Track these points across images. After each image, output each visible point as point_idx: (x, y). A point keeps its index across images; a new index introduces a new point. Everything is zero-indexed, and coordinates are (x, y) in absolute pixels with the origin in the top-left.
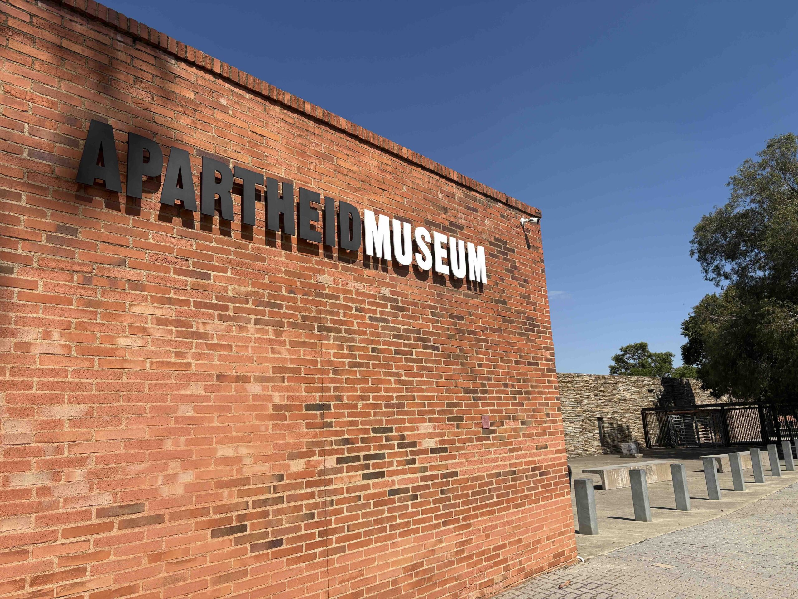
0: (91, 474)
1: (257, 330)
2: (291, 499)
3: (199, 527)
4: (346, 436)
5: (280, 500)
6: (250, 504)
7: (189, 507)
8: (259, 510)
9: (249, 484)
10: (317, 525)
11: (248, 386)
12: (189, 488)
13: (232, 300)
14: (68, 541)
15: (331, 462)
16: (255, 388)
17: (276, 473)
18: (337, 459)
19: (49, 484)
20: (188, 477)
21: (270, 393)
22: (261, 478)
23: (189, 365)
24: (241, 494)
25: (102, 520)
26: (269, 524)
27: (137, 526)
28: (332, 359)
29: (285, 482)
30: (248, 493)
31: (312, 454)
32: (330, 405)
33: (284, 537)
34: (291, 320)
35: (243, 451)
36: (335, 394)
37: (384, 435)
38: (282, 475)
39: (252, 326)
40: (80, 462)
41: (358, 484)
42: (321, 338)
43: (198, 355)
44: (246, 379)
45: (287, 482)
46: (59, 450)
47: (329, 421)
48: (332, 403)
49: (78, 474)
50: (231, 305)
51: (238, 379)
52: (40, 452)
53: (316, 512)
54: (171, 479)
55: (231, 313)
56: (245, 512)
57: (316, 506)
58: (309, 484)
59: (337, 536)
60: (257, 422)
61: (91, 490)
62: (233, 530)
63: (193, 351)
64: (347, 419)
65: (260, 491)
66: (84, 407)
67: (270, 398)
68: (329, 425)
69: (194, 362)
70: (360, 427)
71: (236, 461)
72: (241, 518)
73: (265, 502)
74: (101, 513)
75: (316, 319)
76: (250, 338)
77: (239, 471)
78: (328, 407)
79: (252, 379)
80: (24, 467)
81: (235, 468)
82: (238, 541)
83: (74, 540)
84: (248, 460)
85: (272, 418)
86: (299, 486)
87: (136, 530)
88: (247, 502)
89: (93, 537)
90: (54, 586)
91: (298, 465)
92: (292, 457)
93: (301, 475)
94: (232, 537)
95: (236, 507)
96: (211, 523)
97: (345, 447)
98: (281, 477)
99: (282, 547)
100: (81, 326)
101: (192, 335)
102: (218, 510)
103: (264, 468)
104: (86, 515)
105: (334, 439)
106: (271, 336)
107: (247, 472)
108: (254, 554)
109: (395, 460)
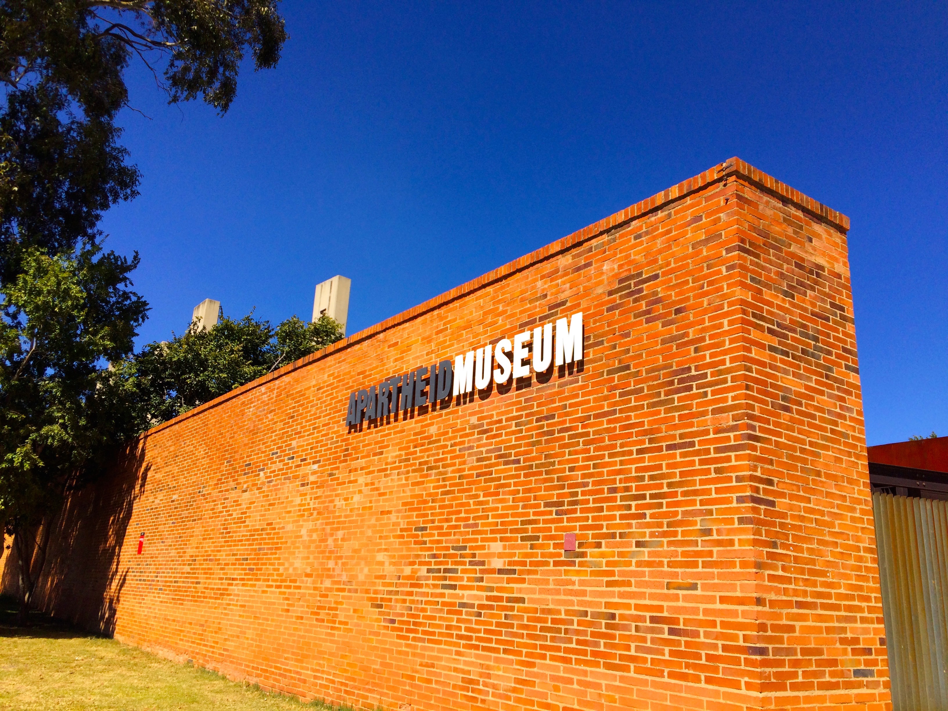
0: (343, 564)
1: (398, 480)
2: (402, 593)
3: (368, 599)
4: (435, 552)
5: (398, 593)
6: (385, 592)
7: (365, 587)
8: (388, 596)
9: (386, 579)
10: (413, 616)
11: (391, 516)
12: (366, 576)
13: (390, 463)
14: (336, 593)
15: (424, 571)
16: (394, 518)
17: (398, 574)
19: (334, 567)
20: (366, 570)
21: (400, 520)
22: (391, 577)
23: (372, 507)
24: (383, 585)
26: (391, 607)
28: (432, 491)
30: (385, 585)
31: (415, 563)
33: (397, 619)
34: (414, 468)
36: (431, 518)
37: (460, 552)
38: (400, 576)
39: (396, 477)
40: (341, 558)
41: (438, 591)
43: (376, 501)
44: (391, 512)
45: (401, 581)
46: (337, 552)
47: (425, 539)
48: (428, 526)
49: (340, 563)
50: (389, 467)
51: (388, 512)
52: (334, 552)
53: (413, 606)
54: (361, 571)
55: (389, 472)
56: (383, 596)
57: (414, 602)
58: (411, 585)
59: (422, 628)
60: (393, 540)
61: (342, 571)
62: (378, 606)
63: (375, 498)
64: (436, 538)
65: (390, 585)
66: (344, 532)
67: (399, 524)
68: (426, 543)
69: (374, 505)
70: (444, 544)
71: (383, 564)
72: (381, 599)
73: (391, 592)
74: (344, 583)
75: (425, 463)
76: (395, 485)
77: (383, 570)
78: (426, 529)
79: (393, 512)
80: (331, 558)
81: (382, 568)
82: (379, 613)
84: (387, 564)
85: (399, 537)
86: (407, 585)
87: (351, 594)
88: (384, 590)
89: (341, 594)
90: (332, 612)
91: (407, 571)
92: (405, 564)
93: (407, 577)
94: (377, 610)
95: (380, 592)
96: (371, 599)
97: (433, 560)
98: (399, 578)
99: (395, 625)
101: (375, 489)
102: (374, 592)
103: (393, 570)
104: (340, 583)
105: (427, 553)
106: (403, 482)
107: (386, 571)
108: (384, 624)
109: (466, 576)
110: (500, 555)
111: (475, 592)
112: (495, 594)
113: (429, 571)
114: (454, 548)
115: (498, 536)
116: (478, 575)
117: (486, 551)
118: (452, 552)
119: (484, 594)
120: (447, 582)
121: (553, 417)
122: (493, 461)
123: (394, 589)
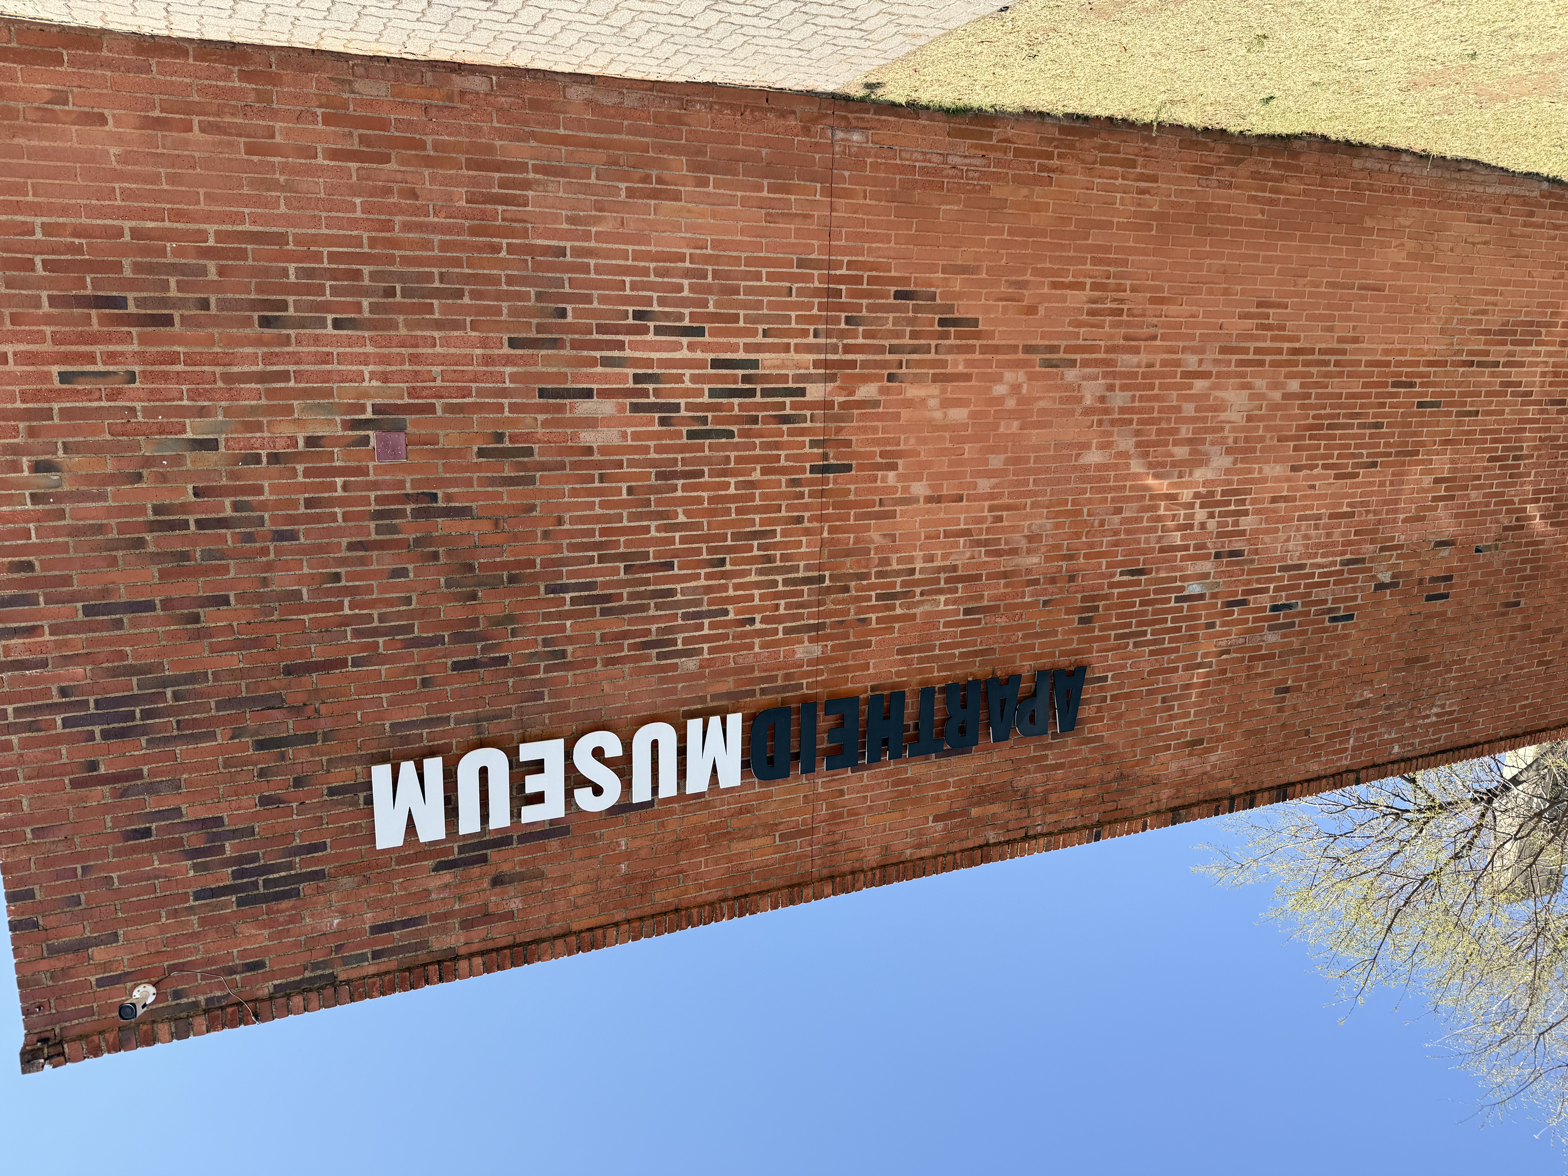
0: (1080, 400)
1: (911, 560)
2: (880, 349)
3: (990, 335)
4: (785, 427)
5: (893, 350)
6: (933, 350)
7: (1000, 357)
8: (922, 342)
9: (933, 374)
10: (842, 307)
11: (928, 493)
12: (998, 379)
13: (941, 591)
14: (1097, 342)
15: (815, 392)
16: (919, 489)
17: (897, 384)
18: (804, 395)
19: (1108, 394)
20: (1000, 390)
21: (899, 485)
22: (918, 379)
23: (991, 509)
24: (944, 364)
25: (1073, 356)
26: (911, 321)
27: (1046, 346)
28: (804, 539)
29: (886, 372)
30: (934, 364)
31: (843, 405)
32: (811, 472)
33: (891, 301)
34: (864, 582)
35: (938, 415)
36: (802, 489)
37: (709, 427)
38: (889, 380)
39: (918, 566)
40: (1087, 412)
41: (767, 355)
42: (820, 567)
43: (981, 520)
44: (929, 500)
45: (884, 372)
46: (1100, 423)
47: (815, 450)
48: (808, 475)
49: (1088, 401)
50: (942, 584)
51: (939, 499)
52: (1113, 423)
53: (843, 326)
54: (1016, 388)
55: (943, 576)
56: (940, 342)
57: (842, 334)
58: (852, 364)
59: (812, 286)
60: (918, 448)
61: (1079, 386)
62: (955, 322)
63: (985, 526)
64: (782, 453)
65: (919, 364)
66: (1081, 461)
67: (901, 478)
68: (814, 444)
69: (986, 514)
70: (757, 441)
71: (947, 403)
72: (945, 336)
73: (915, 350)
74: (1072, 363)
75: (829, 590)
76: (921, 550)
77: (943, 391)
78: (813, 470)
79: (922, 500)
80: (1122, 410)
81: (948, 395)
82: (951, 309)
83: (1094, 343)
84: (933, 403)
85: (900, 454)
86: (865, 364)
87: (1046, 342)
88: (936, 353)
89: (1081, 342)
90: (1109, 305)
91: (866, 391)
92: (876, 404)
93: (865, 379)
94: (956, 315)
95: (951, 349)
96: (978, 335)
97: (788, 411)
98: (891, 378)
99: (895, 288)
100: (1078, 535)
101: (986, 543)
102: (970, 349)
103: (913, 392)
104: (1085, 364)
105: (808, 424)
106: (894, 557)
107: (934, 389)
108: (933, 289)
109: (688, 384)
110: (591, 423)
111: (655, 355)
112: (598, 354)
113: (802, 392)
114: (730, 434)
115: (597, 457)
116: (651, 387)
117: (629, 430)
118: (734, 428)
119: (628, 353)
120: (740, 372)
121: (456, 666)
122: (625, 592)
123: (905, 357)
